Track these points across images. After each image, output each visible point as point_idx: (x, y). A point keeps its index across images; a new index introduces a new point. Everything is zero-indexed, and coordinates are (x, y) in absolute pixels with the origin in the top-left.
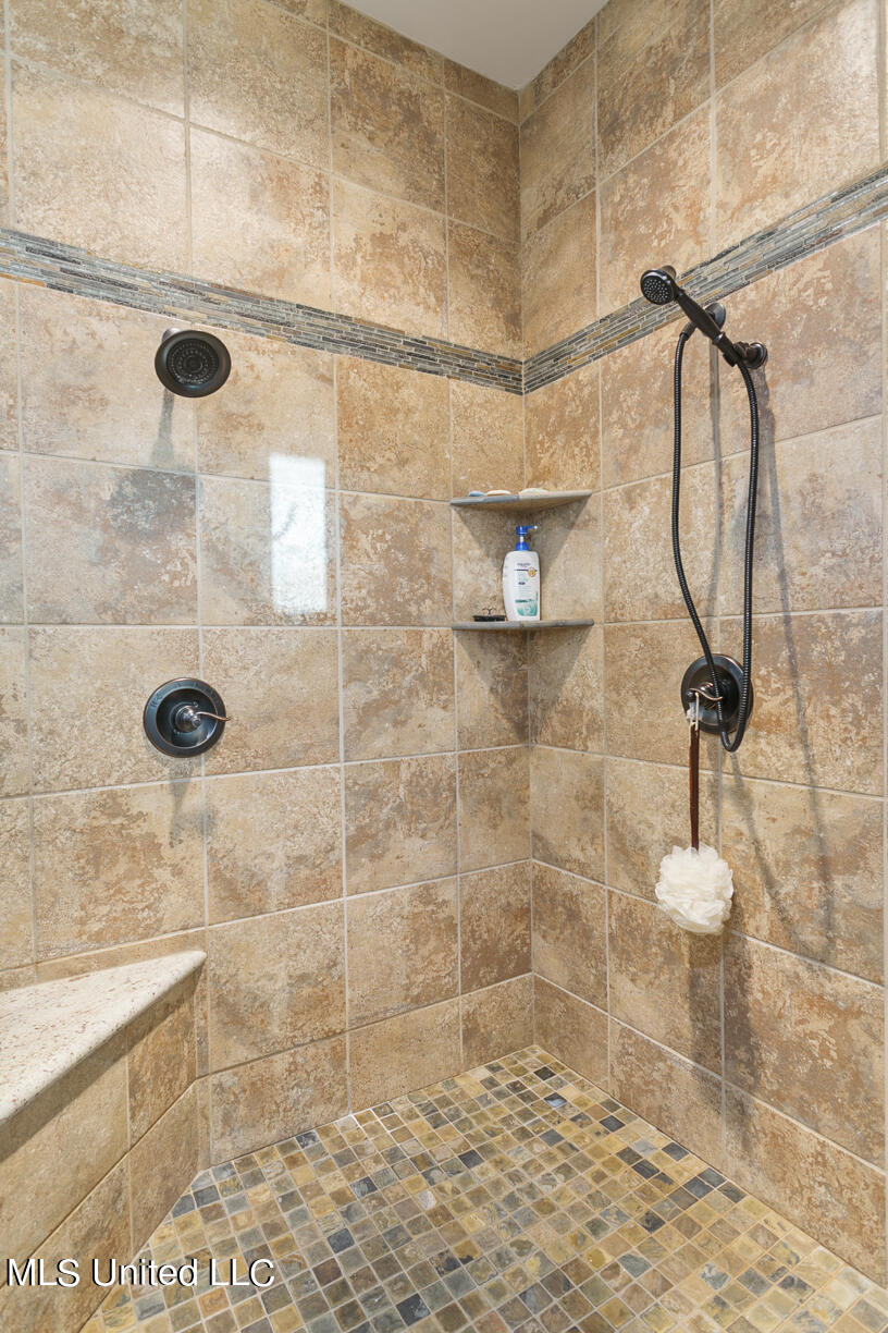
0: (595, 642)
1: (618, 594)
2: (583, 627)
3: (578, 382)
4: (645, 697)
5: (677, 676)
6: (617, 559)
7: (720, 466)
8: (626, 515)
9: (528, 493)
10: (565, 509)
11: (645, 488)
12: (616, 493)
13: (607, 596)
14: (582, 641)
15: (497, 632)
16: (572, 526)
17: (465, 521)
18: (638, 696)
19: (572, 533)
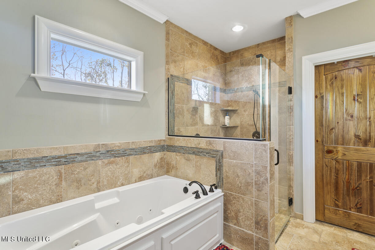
0: (239, 129)
1: (243, 123)
2: (237, 127)
3: (237, 95)
4: (247, 136)
5: (252, 133)
6: (243, 118)
7: (257, 109)
8: (244, 113)
9: (229, 108)
10: (234, 111)
11: (247, 110)
12: (243, 110)
13: (241, 123)
14: (236, 129)
15: (225, 127)
16: (235, 113)
17: (221, 112)
18: (246, 136)
19: (235, 114)
